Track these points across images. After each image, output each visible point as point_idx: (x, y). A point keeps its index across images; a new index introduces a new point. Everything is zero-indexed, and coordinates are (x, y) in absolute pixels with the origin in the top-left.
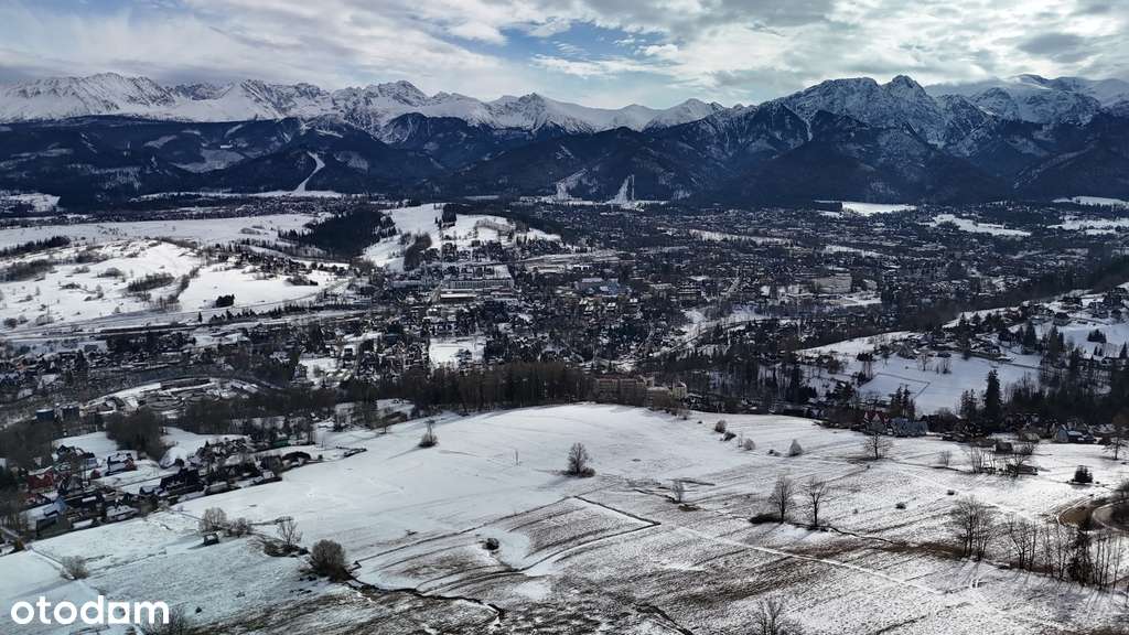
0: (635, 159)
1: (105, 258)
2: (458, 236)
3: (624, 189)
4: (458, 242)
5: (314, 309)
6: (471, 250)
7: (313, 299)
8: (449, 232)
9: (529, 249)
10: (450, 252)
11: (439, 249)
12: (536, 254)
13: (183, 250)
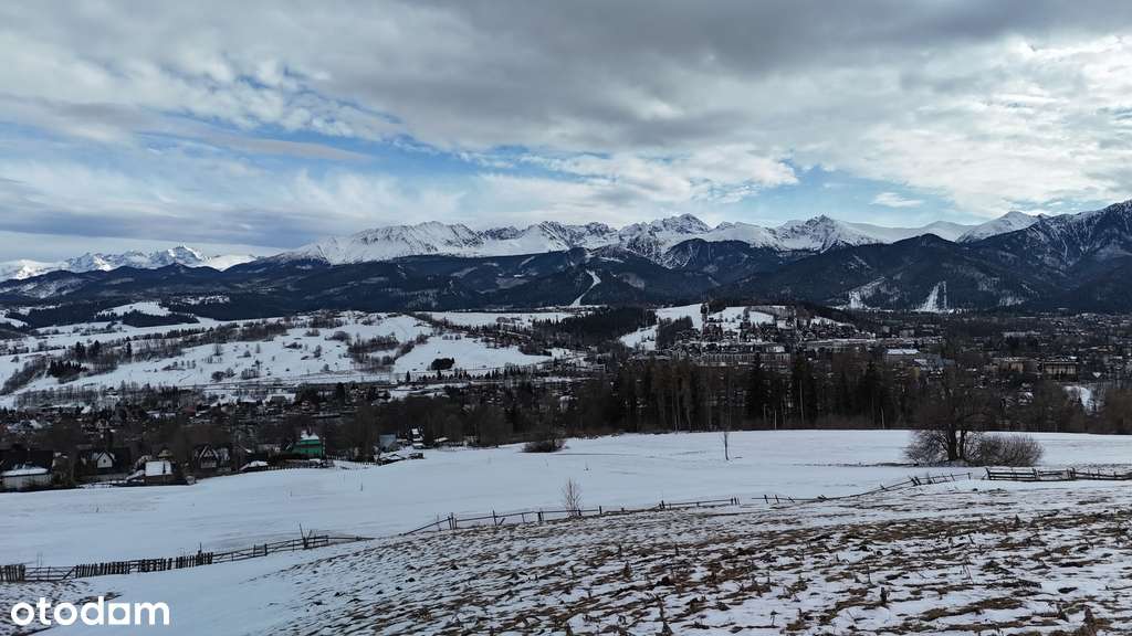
0: (945, 265)
1: (340, 324)
2: (724, 319)
3: (933, 297)
4: (724, 325)
5: (537, 374)
6: (739, 331)
7: (539, 367)
8: (716, 316)
9: (814, 331)
10: (714, 332)
11: (700, 329)
12: (822, 338)
13: (420, 321)
